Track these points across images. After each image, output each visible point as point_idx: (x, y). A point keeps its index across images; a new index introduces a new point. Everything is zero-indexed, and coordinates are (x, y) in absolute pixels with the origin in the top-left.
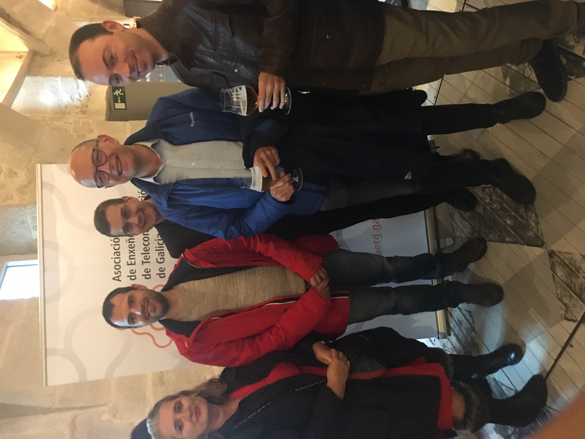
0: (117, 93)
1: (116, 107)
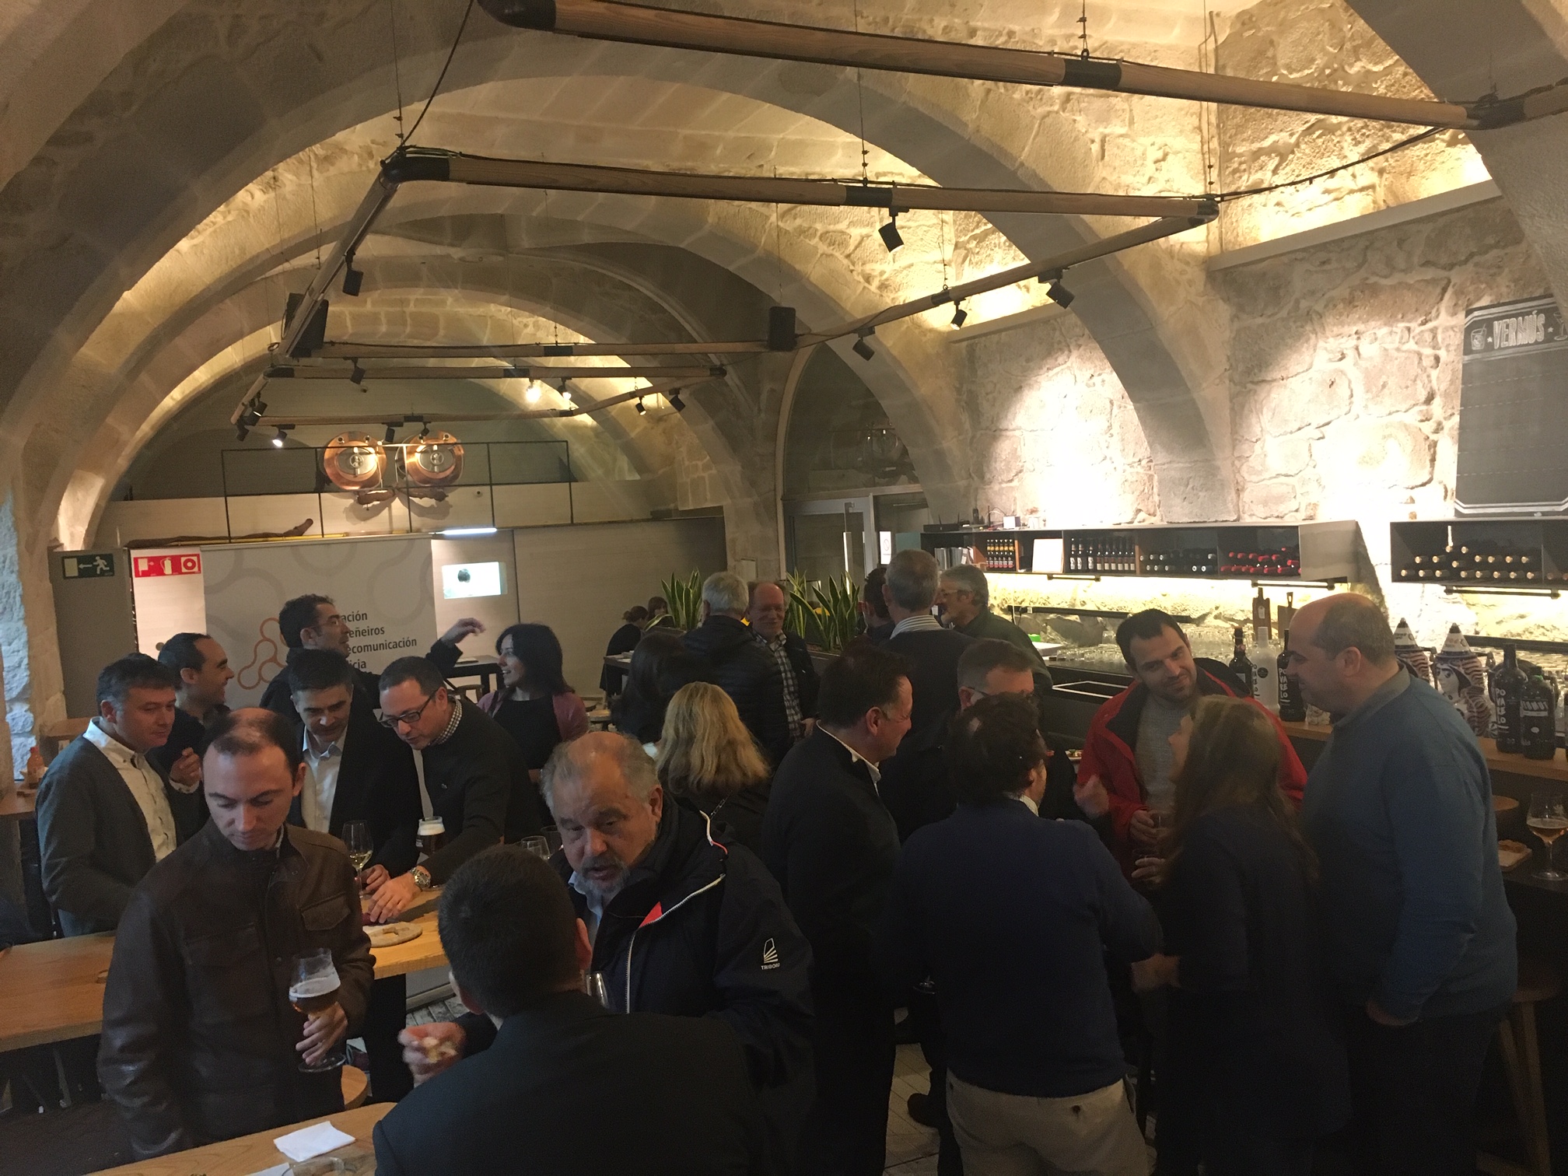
0: (101, 563)
1: (66, 560)
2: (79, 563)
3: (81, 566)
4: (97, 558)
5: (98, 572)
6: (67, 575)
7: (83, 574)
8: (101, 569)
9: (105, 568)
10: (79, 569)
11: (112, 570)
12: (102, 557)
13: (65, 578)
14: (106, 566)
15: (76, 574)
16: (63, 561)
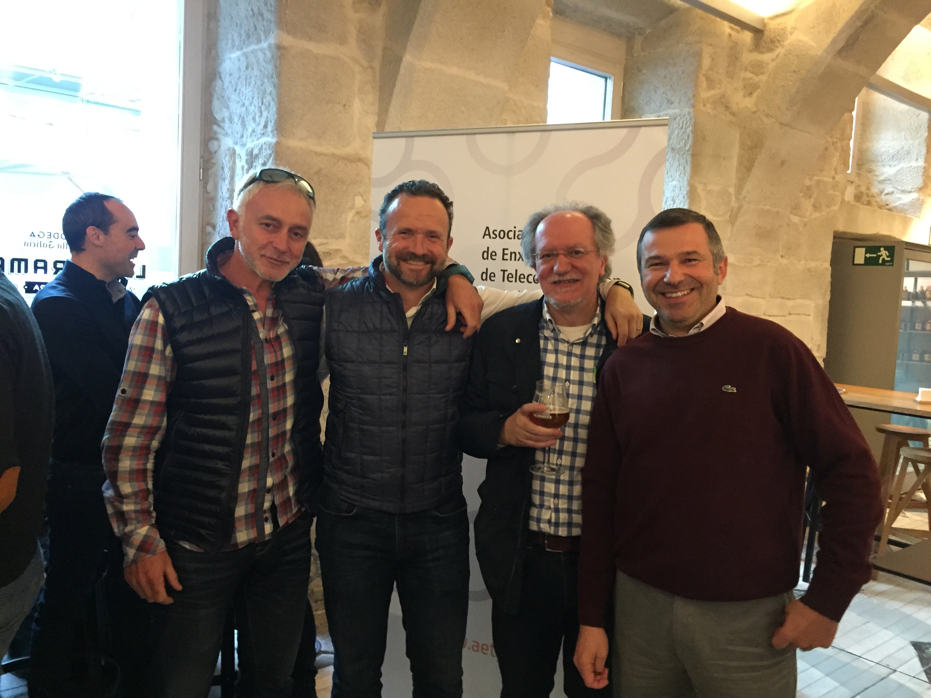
0: (884, 254)
1: (857, 250)
2: (866, 253)
3: (868, 255)
4: (882, 249)
5: (880, 262)
6: (855, 262)
7: (868, 262)
8: (883, 259)
9: (886, 259)
10: (866, 257)
11: (892, 261)
12: (886, 248)
13: (854, 265)
14: (888, 257)
15: (862, 262)
16: (854, 251)
